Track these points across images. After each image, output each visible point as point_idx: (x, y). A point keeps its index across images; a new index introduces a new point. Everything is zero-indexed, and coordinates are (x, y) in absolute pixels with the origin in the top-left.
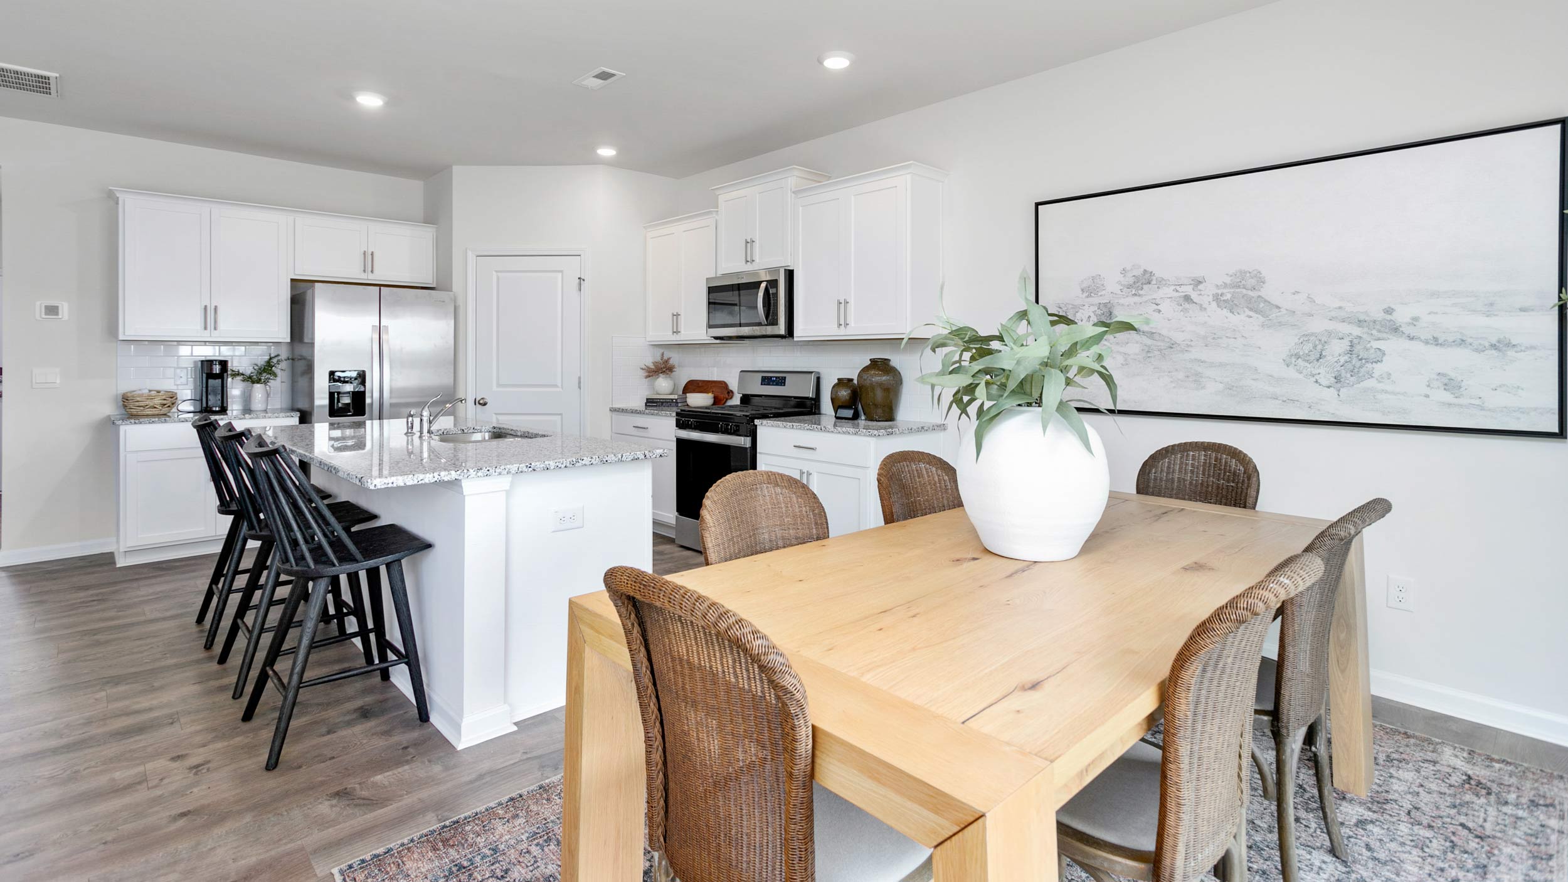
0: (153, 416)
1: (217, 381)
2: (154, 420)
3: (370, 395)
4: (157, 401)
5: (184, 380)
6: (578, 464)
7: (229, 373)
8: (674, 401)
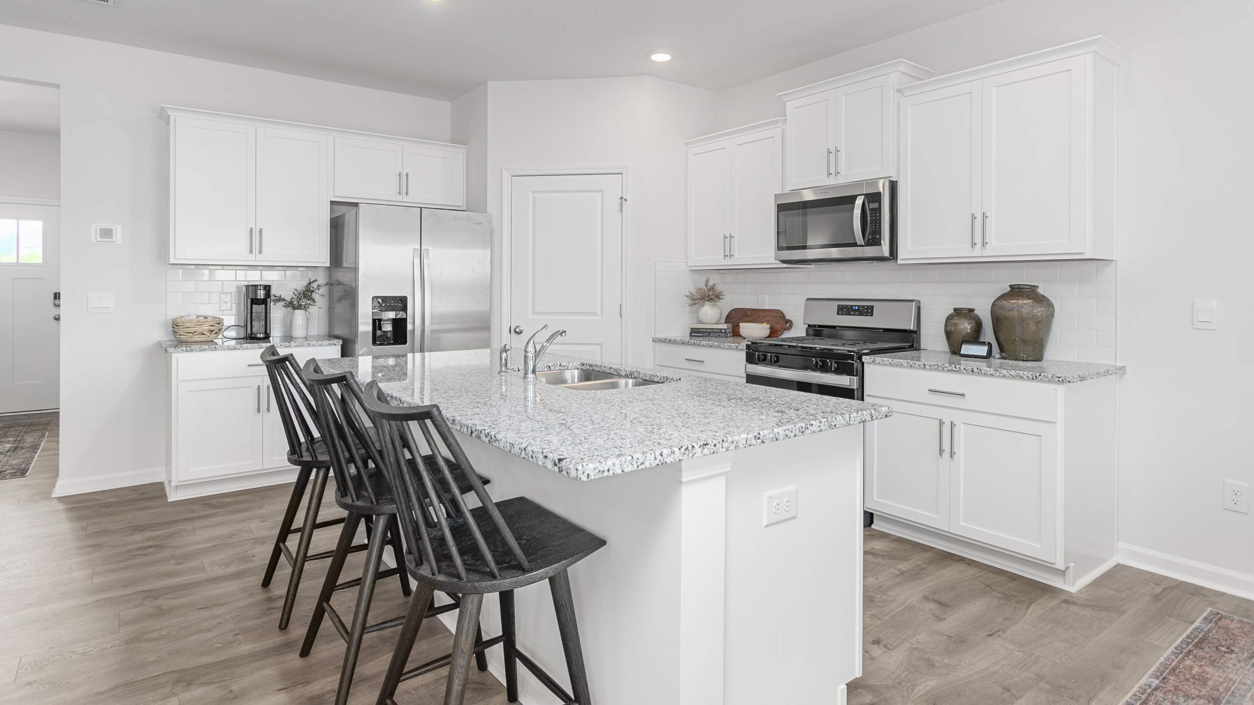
0: (202, 342)
1: (261, 306)
2: (204, 347)
3: (412, 321)
4: (206, 328)
5: (228, 306)
6: (807, 432)
7: (272, 298)
8: (723, 331)
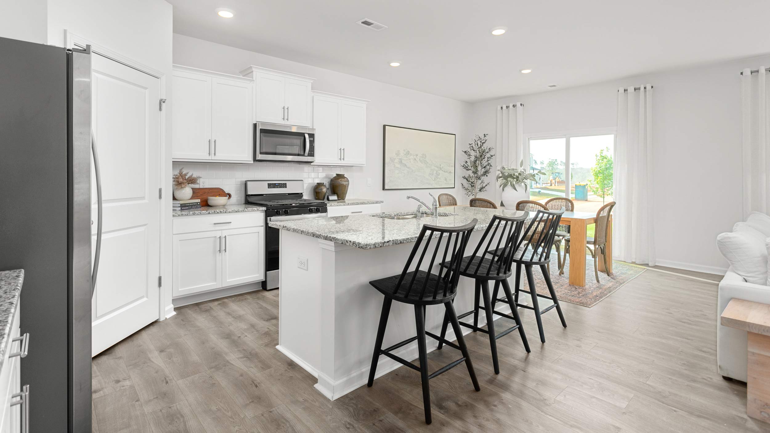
8: (199, 204)
